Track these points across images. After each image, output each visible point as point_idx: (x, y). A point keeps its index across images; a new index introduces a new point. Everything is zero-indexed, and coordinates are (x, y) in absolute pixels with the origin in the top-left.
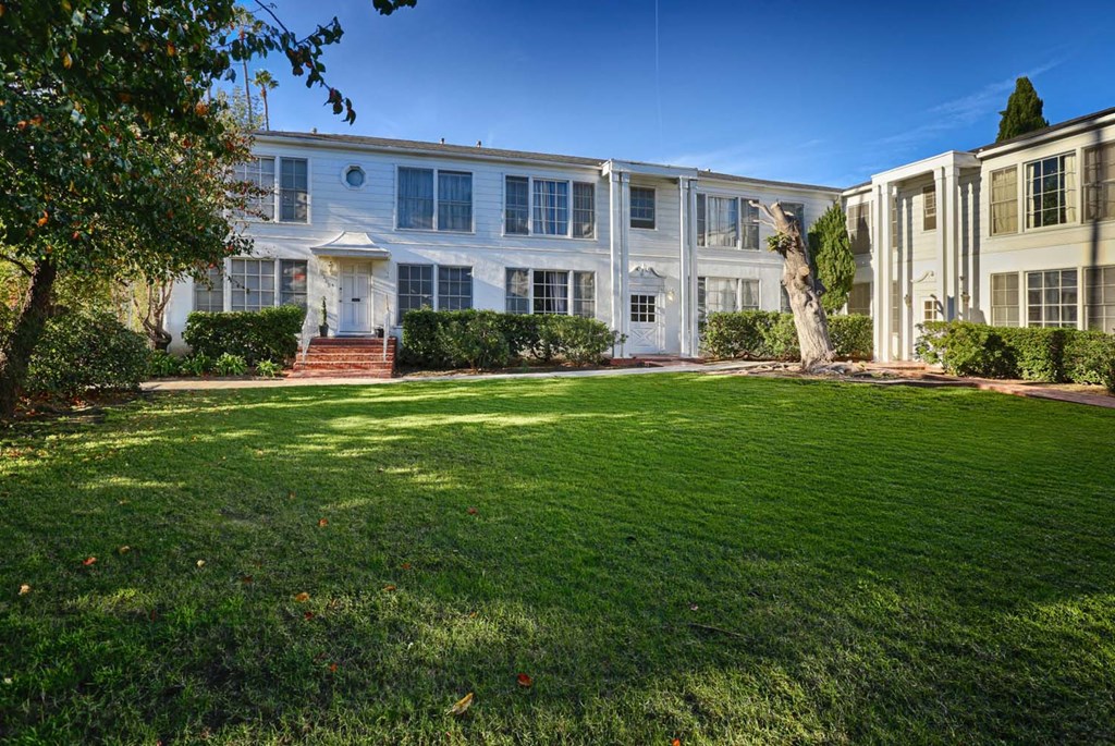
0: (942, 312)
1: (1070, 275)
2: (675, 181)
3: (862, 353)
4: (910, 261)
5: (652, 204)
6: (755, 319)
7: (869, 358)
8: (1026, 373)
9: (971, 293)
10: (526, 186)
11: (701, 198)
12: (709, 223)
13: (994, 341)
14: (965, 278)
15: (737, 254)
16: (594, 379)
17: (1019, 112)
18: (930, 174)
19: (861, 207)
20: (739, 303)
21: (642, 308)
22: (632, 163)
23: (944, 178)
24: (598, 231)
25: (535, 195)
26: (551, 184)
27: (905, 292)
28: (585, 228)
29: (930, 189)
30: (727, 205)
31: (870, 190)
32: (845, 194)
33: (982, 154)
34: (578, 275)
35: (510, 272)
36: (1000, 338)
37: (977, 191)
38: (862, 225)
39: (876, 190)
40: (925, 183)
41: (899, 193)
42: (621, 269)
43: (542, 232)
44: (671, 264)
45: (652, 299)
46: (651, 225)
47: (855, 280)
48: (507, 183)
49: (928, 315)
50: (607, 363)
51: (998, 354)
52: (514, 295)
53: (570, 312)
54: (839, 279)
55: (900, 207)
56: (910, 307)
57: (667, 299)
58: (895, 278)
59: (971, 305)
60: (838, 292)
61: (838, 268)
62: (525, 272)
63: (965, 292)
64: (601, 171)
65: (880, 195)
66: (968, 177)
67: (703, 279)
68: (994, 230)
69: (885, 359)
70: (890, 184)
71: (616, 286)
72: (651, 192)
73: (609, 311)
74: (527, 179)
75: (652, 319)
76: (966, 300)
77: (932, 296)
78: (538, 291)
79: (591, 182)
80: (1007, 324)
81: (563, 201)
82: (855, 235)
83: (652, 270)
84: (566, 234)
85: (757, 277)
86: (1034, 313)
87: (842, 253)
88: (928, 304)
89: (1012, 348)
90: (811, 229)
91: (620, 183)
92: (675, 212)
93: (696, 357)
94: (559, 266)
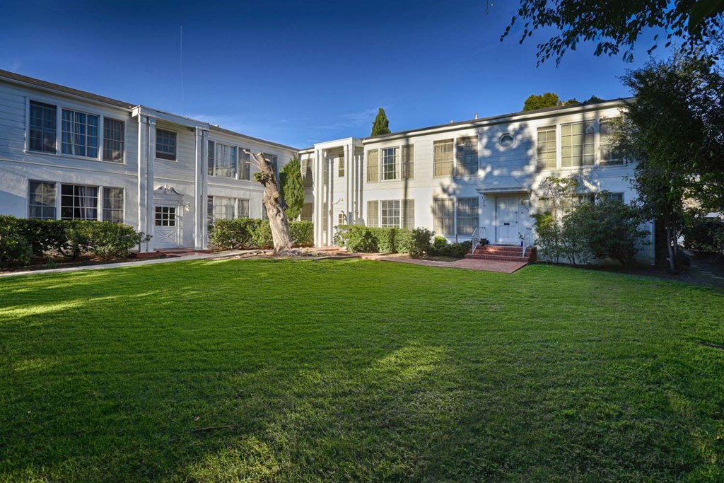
0: (346, 220)
1: (397, 202)
2: (193, 130)
3: (308, 243)
4: (332, 192)
5: (174, 143)
6: (246, 224)
7: (311, 246)
8: (381, 249)
9: (359, 211)
10: (55, 113)
11: (211, 143)
12: (217, 161)
13: (368, 235)
14: (356, 203)
15: (235, 182)
16: (121, 270)
17: (380, 123)
18: (342, 148)
19: (309, 161)
20: (236, 213)
21: (164, 216)
22: (158, 112)
23: (348, 151)
24: (127, 157)
25: (63, 122)
26: (81, 116)
27: (329, 209)
28: (115, 154)
29: (342, 155)
30: (229, 151)
31: (313, 152)
32: (300, 152)
33: (364, 141)
34: (107, 191)
35: (33, 185)
36: (371, 233)
37: (362, 159)
38: (309, 171)
39: (316, 152)
40: (339, 152)
41: (327, 155)
42: (147, 187)
43: (71, 153)
44: (188, 186)
45: (173, 210)
46: (173, 158)
47: (305, 202)
48: (31, 108)
49: (340, 221)
50: (134, 257)
51: (370, 240)
52: (39, 203)
53: (100, 218)
54: (296, 200)
55: (328, 163)
56: (332, 217)
57: (184, 210)
58: (325, 201)
59: (359, 217)
60: (296, 208)
61: (296, 195)
62: (52, 185)
63: (357, 210)
64: (131, 113)
65: (318, 155)
66: (358, 151)
67: (212, 197)
68: (369, 180)
69: (320, 246)
70: (323, 150)
71: (142, 199)
72: (174, 135)
73: (136, 217)
74: (55, 107)
75: (172, 224)
76: (357, 214)
77: (342, 212)
78: (66, 201)
79: (123, 120)
80: (373, 226)
81: (94, 131)
82: (305, 176)
83: (173, 189)
84: (97, 157)
85: (248, 197)
86: (384, 221)
87: (298, 186)
88: (340, 216)
89: (375, 238)
90: (281, 170)
91: (148, 124)
92: (191, 151)
93: (206, 249)
94: (89, 181)
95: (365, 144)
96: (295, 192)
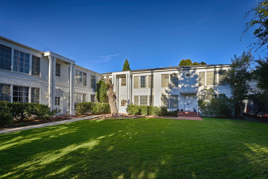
15: (81, 87)
18: (125, 75)
20: (82, 100)
23: (128, 76)
24: (41, 74)
25: (14, 56)
26: (22, 53)
30: (79, 73)
31: (112, 75)
33: (133, 73)
34: (33, 89)
37: (132, 80)
40: (122, 76)
44: (65, 88)
45: (59, 98)
54: (104, 95)
60: (104, 98)
64: (44, 54)
65: (114, 77)
66: (131, 76)
70: (116, 75)
74: (11, 49)
77: (123, 99)
79: (39, 57)
81: (27, 61)
85: (86, 93)
88: (122, 101)
95: (133, 74)
96: (104, 91)
